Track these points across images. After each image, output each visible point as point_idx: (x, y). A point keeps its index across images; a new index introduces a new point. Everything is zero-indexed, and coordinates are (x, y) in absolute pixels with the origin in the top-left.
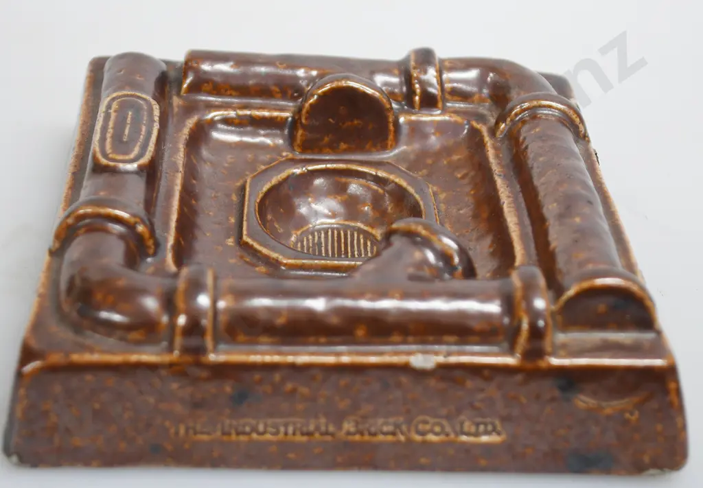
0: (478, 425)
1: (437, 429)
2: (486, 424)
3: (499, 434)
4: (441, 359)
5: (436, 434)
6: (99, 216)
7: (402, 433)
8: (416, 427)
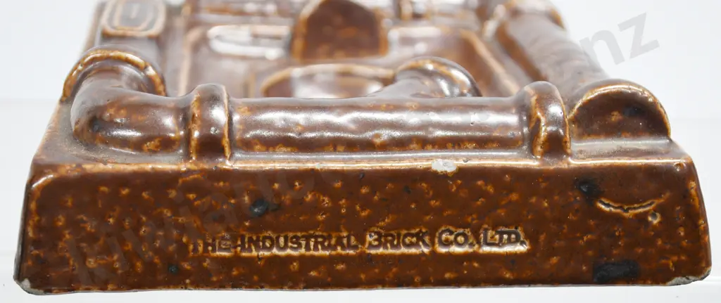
0: (501, 233)
1: (461, 239)
2: (509, 234)
3: (522, 243)
4: (461, 163)
5: (460, 245)
6: (108, 58)
7: (426, 245)
8: (440, 238)
